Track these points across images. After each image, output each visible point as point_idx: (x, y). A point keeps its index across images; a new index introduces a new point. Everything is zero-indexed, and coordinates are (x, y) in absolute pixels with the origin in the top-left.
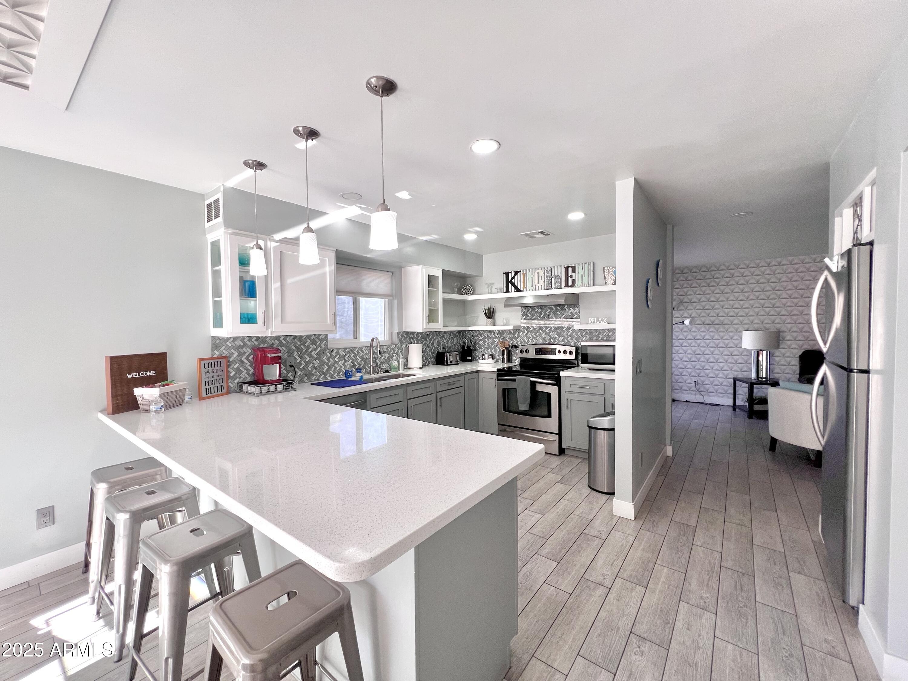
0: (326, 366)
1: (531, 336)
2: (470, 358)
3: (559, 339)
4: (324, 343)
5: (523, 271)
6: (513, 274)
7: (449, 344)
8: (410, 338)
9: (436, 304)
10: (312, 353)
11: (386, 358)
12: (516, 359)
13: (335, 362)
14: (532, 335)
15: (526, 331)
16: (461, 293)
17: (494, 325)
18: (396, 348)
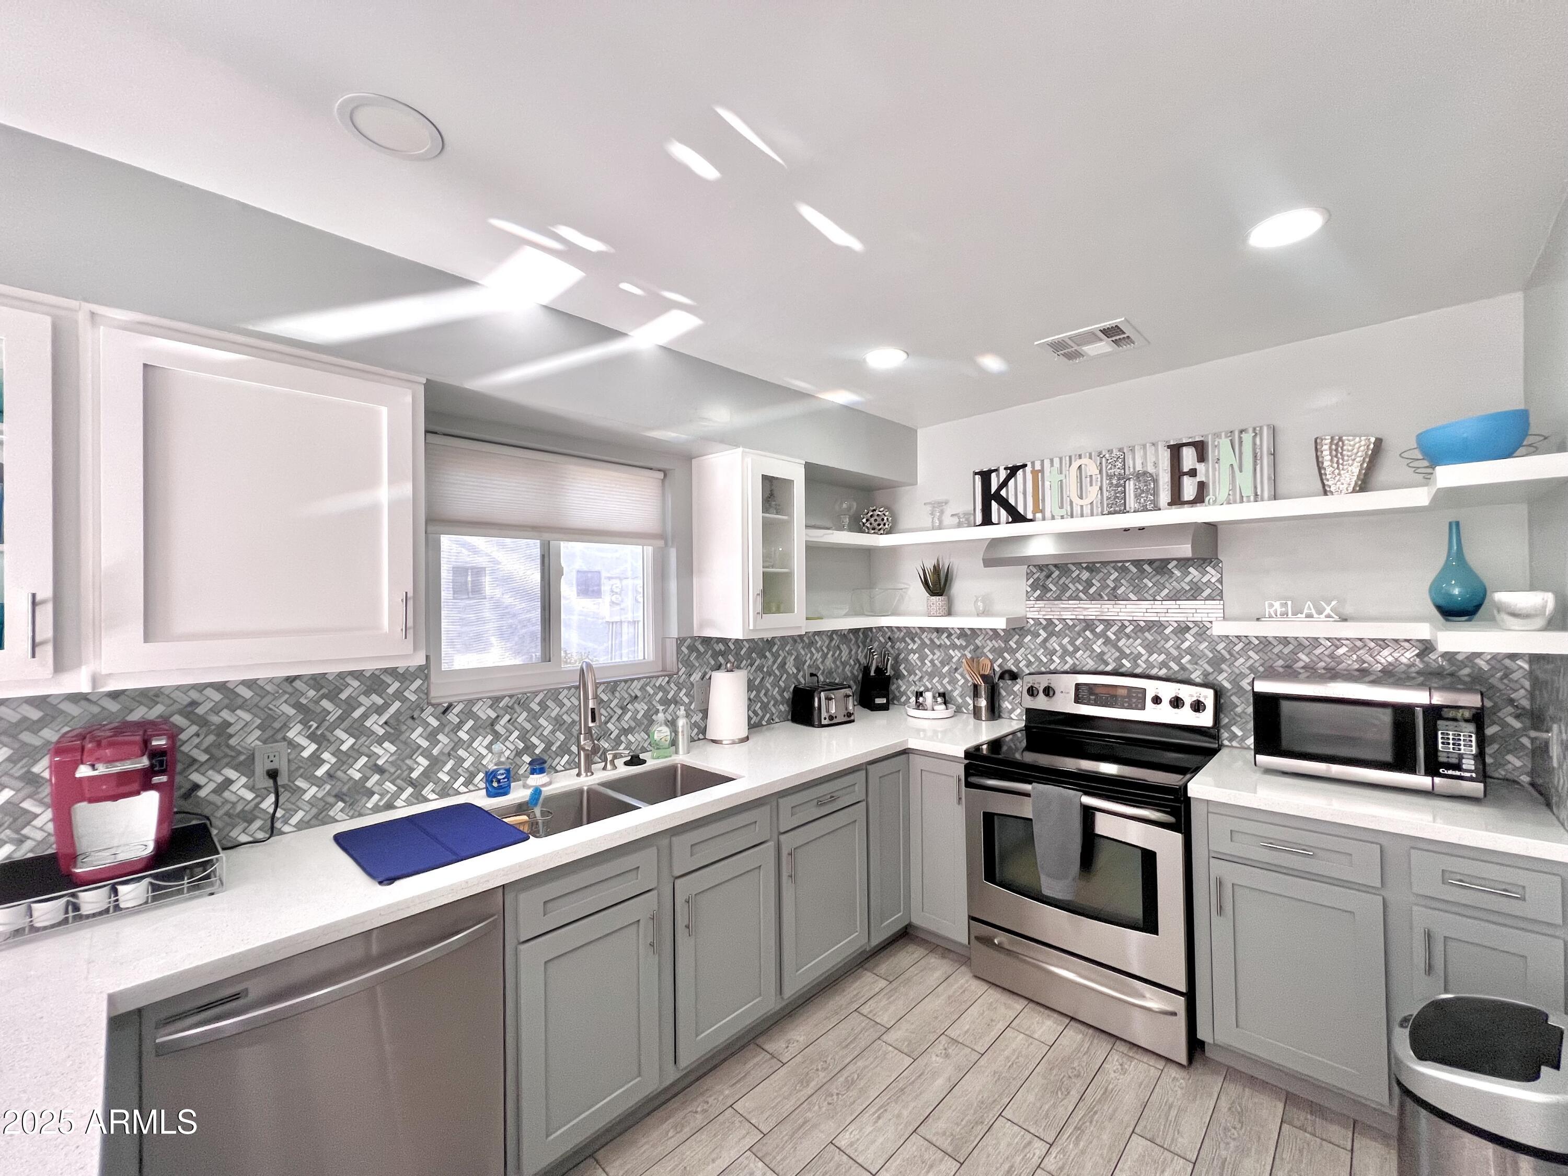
0: (421, 759)
1: (1058, 648)
2: (884, 701)
3: (1151, 659)
4: (414, 687)
5: (1033, 463)
6: (1003, 474)
7: (829, 662)
8: (715, 655)
9: (786, 559)
10: (368, 724)
11: (639, 717)
12: (1013, 710)
13: (459, 743)
14: (1061, 645)
15: (1041, 632)
16: (858, 527)
17: (949, 613)
18: (672, 685)
